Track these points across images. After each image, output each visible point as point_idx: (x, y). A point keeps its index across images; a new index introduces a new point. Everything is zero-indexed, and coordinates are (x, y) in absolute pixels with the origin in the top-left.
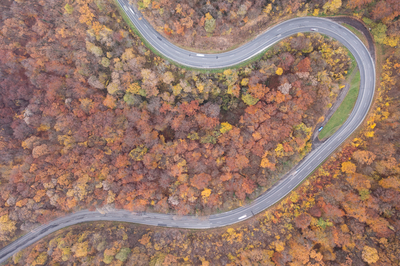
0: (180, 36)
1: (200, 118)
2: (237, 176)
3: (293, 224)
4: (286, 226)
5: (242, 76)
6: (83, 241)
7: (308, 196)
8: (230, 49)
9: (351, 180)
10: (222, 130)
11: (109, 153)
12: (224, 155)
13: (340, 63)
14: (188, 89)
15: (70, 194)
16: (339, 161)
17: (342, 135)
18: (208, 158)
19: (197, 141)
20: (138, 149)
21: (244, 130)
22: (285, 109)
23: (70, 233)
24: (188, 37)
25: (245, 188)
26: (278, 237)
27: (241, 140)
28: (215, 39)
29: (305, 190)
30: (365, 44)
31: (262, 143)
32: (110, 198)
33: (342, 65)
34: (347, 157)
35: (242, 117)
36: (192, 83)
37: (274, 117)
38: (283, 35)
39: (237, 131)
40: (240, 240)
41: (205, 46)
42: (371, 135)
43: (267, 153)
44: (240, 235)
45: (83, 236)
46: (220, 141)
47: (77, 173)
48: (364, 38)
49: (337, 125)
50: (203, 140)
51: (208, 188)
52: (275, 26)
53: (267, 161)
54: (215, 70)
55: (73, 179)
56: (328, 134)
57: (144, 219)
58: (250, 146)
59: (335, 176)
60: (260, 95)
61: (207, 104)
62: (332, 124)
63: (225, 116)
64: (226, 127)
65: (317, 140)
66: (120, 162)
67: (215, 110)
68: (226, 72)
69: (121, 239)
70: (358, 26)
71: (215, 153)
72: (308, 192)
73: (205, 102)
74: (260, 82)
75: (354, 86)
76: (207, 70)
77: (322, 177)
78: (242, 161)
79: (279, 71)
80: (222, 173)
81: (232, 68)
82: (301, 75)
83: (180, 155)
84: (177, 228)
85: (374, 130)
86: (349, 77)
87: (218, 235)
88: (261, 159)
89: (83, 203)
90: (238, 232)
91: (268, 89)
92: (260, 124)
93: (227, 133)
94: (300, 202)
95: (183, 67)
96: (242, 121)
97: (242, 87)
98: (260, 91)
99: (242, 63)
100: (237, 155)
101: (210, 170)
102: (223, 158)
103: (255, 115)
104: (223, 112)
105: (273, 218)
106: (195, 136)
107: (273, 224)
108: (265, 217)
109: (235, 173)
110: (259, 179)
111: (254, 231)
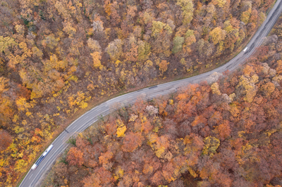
2: (93, 163)
4: (22, 129)
6: (218, 44)
11: (240, 133)
15: (256, 77)
20: (214, 149)
23: (232, 49)
26: (28, 114)
29: (9, 179)
32: (216, 87)
40: (71, 98)
44: (72, 104)
45: (221, 48)
47: (260, 99)
51: (121, 137)
55: (260, 93)
57: (173, 86)
66: (225, 127)
69: (186, 58)
80: (112, 160)
83: (167, 161)
84: (138, 90)
87: (95, 96)
89: (239, 74)
90: (76, 106)
101: (127, 157)
105: (41, 132)
107: (39, 127)
108: (51, 131)
109: (96, 166)
110: (65, 169)
111: (58, 112)
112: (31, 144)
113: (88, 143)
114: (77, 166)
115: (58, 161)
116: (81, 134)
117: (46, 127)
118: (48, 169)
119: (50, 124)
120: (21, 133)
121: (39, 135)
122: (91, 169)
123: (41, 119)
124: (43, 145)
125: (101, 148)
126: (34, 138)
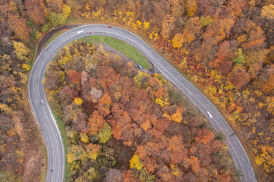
2: (193, 150)
3: (242, 89)
4: (245, 96)
5: (78, 141)
7: (209, 77)
9: (191, 37)
13: (79, 49)
16: (171, 49)
17: (147, 50)
21: (139, 141)
22: (117, 95)
26: (261, 105)
27: (151, 144)
28: (28, 172)
29: (202, 80)
30: (66, 32)
31: (154, 119)
33: (81, 47)
34: (168, 43)
35: (125, 143)
37: (126, 107)
39: (140, 148)
40: (271, 149)
42: (147, 25)
43: (165, 115)
44: (264, 148)
46: (152, 169)
48: (60, 32)
49: (137, 54)
53: (174, 115)
54: (66, 174)
56: (145, 61)
58: (158, 134)
59: (187, 53)
60: (100, 120)
62: (137, 58)
63: (123, 164)
64: (135, 162)
65: (152, 70)
67: (113, 176)
68: (70, 160)
70: (48, 36)
71: (166, 177)
72: (205, 78)
74: (87, 120)
75: (102, 40)
77: (188, 65)
78: (176, 143)
79: (78, 101)
80: (190, 169)
81: (66, 153)
82: (84, 79)
85: (142, 22)
86: (93, 43)
87: (268, 176)
88: (172, 121)
90: (260, 152)
91: (95, 112)
92: (133, 121)
93: (142, 161)
94: (215, 84)
96: (130, 143)
97: (89, 142)
98: (96, 120)
99: (64, 141)
100: (169, 149)
102: (172, 167)
103: (123, 127)
104: (118, 165)
105: (238, 111)
107: (244, 111)
108: (237, 121)
109: (189, 152)
110: (196, 124)
111: (256, 132)
112: (229, 101)
113: (215, 152)
114: (196, 135)
115: (205, 120)
116: (227, 147)
117: (242, 117)
118: (201, 110)
119: (244, 122)
120: (242, 95)
121: (236, 109)
122: (188, 146)
123: (253, 114)
124: (225, 111)
125: (205, 162)
126: (233, 105)
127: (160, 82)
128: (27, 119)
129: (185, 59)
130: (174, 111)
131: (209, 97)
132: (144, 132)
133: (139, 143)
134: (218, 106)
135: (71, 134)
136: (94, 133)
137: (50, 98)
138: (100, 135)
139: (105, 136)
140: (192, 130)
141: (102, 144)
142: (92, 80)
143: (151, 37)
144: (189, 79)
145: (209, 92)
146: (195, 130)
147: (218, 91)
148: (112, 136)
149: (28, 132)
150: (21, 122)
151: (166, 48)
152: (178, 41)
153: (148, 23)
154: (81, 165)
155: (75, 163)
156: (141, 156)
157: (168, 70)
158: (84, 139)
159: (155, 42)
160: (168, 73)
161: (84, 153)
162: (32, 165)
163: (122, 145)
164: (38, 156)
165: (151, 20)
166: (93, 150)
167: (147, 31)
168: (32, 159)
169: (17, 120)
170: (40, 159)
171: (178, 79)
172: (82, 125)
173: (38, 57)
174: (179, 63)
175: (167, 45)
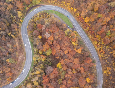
0: (13, 75)
1: (52, 76)
3: (106, 45)
5: (38, 53)
7: (96, 37)
8: (25, 56)
9: (93, 20)
10: (60, 67)
12: (72, 69)
13: (43, 15)
14: (37, 79)
16: (83, 22)
17: (73, 20)
18: (72, 77)
19: (63, 80)
21: (62, 57)
22: (56, 37)
24: (14, 72)
25: (89, 62)
27: (66, 60)
28: (19, 61)
31: (70, 50)
33: (44, 14)
34: (82, 19)
35: (56, 57)
36: (34, 76)
37: (59, 43)
38: (26, 33)
39: (62, 61)
41: (21, 65)
42: (75, 10)
43: (75, 49)
46: (65, 69)
48: (36, 7)
49: (68, 21)
50: (63, 77)
52: (22, 36)
53: (78, 50)
54: (32, 64)
56: (71, 24)
58: (70, 56)
59: (90, 25)
60: (48, 46)
61: (46, 72)
62: (68, 22)
63: (54, 65)
64: (59, 65)
65: (73, 29)
67: (50, 69)
68: (34, 59)
71: (70, 73)
72: (94, 37)
73: (45, 72)
74: (42, 45)
75: (54, 12)
76: (31, 68)
77: (89, 30)
78: (76, 61)
79: (40, 37)
81: (33, 57)
82: (44, 28)
85: (73, 8)
86: (49, 13)
88: (77, 52)
91: (46, 43)
92: (61, 49)
93: (62, 65)
94: (97, 41)
95: (26, 78)
96: (58, 58)
97: (42, 54)
98: (46, 46)
99: (32, 52)
100: (73, 63)
102: (73, 70)
103: (56, 51)
104: (52, 65)
106: (60, 81)
127: (76, 35)
128: (20, 41)
129: (88, 28)
130: (79, 48)
131: (94, 45)
132: (64, 54)
133: (62, 58)
134: (96, 50)
135: (36, 50)
136: (44, 51)
137: (29, 34)
138: (47, 52)
139: (48, 53)
140: (84, 57)
141: (47, 56)
142: (47, 29)
143: (76, 15)
144: (88, 36)
145: (94, 43)
146: (85, 57)
147: (98, 44)
148: (51, 53)
149: (20, 46)
150: (18, 42)
151: (81, 21)
152: (87, 20)
153: (76, 9)
154: (38, 62)
155: (35, 61)
156: (62, 63)
157: (80, 31)
158: (40, 53)
159: (77, 17)
160: (80, 32)
161: (40, 58)
162: (21, 58)
163: (55, 58)
164: (23, 56)
165: (77, 9)
166: (43, 58)
167: (75, 12)
168: (21, 56)
169: (16, 41)
170: (23, 57)
171: (83, 35)
172: (40, 47)
173: (26, 17)
174: (85, 29)
175: (82, 20)
